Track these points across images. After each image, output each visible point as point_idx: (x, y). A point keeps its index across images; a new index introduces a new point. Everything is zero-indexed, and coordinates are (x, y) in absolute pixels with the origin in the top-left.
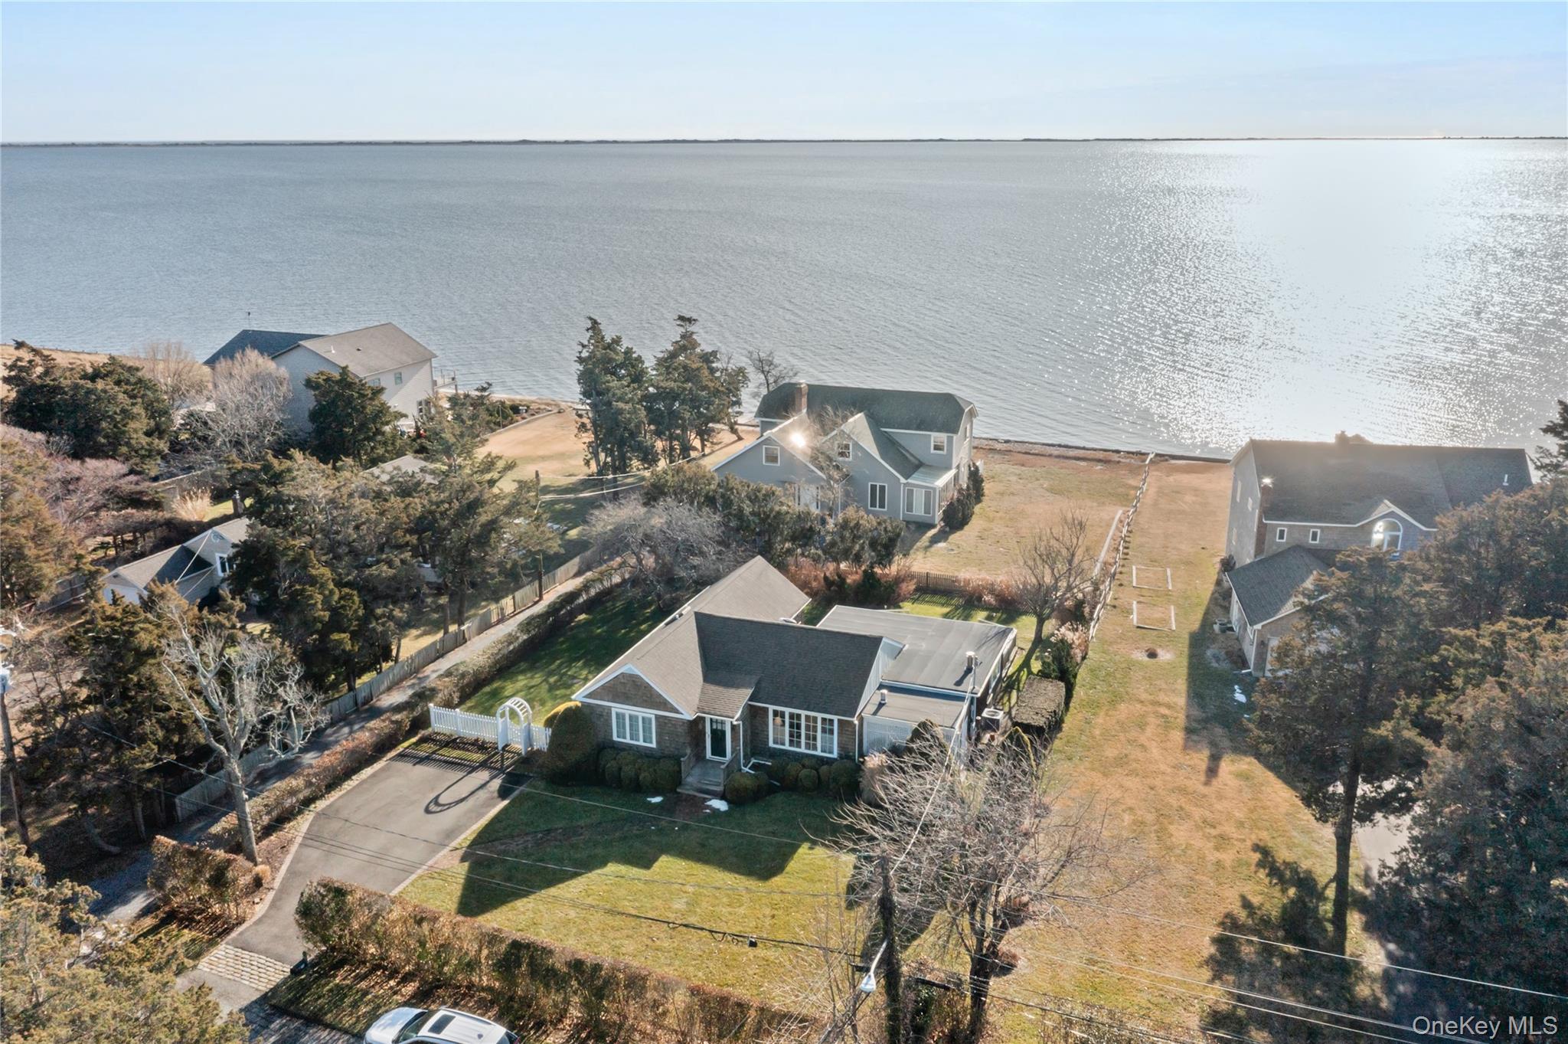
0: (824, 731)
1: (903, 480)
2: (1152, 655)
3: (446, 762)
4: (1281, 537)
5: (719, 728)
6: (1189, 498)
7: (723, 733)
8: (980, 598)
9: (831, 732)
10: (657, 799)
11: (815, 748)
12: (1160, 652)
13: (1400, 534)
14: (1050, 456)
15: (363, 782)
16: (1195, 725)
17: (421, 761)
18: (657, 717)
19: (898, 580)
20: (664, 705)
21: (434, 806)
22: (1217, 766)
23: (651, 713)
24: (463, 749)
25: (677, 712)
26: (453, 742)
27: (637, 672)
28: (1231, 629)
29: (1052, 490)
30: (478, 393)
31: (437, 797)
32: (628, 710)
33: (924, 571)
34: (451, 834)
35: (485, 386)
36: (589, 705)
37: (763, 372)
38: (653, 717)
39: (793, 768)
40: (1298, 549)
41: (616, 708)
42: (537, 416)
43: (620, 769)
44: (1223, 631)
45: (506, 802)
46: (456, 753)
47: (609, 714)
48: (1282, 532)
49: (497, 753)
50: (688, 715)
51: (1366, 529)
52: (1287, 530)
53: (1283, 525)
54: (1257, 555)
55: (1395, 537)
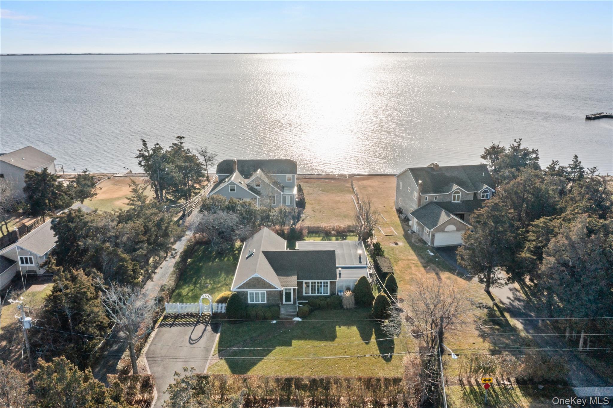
0: (324, 286)
1: (282, 193)
2: (397, 244)
3: (181, 324)
4: (426, 200)
5: (288, 291)
6: (370, 189)
7: (290, 293)
8: (330, 233)
9: (327, 286)
10: (275, 322)
11: (321, 293)
12: (398, 243)
13: (460, 195)
14: (314, 178)
15: (154, 338)
16: (425, 265)
17: (171, 326)
18: (267, 291)
19: (301, 229)
20: (270, 286)
21: (192, 342)
22: (440, 276)
23: (264, 291)
24: (185, 318)
25: (275, 288)
26: (178, 316)
27: (259, 276)
28: (414, 232)
29: (322, 191)
30: (83, 174)
31: (190, 337)
32: (254, 291)
33: (308, 225)
34: (207, 350)
35: (85, 170)
36: (238, 292)
37: (203, 155)
38: (265, 292)
39: (318, 301)
40: (431, 203)
41: (249, 291)
42: (101, 181)
43: (257, 314)
44: (412, 233)
45: (219, 334)
46: (184, 320)
47: (247, 294)
48: (426, 198)
49: (200, 317)
50: (280, 289)
51: (450, 194)
52: (428, 197)
53: (427, 196)
54: (419, 206)
55: (458, 196)
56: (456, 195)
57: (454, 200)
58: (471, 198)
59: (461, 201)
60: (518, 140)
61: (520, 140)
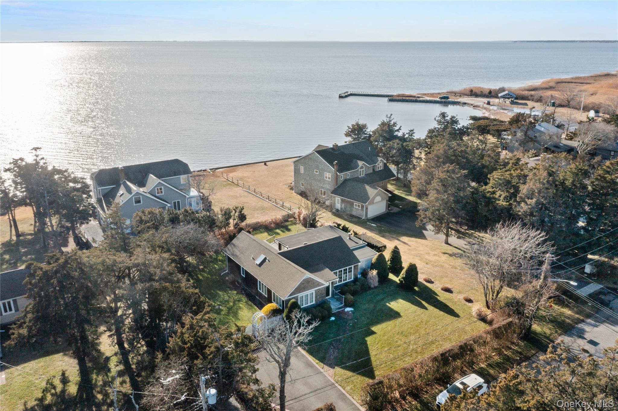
4: (342, 178)
9: (351, 271)
10: (333, 318)
11: (346, 280)
20: (318, 284)
23: (313, 290)
25: (323, 285)
28: (339, 210)
32: (304, 294)
38: (314, 292)
41: (300, 295)
44: (337, 211)
47: (297, 299)
50: (327, 284)
51: (358, 170)
52: (343, 176)
53: (342, 174)
54: (336, 185)
55: (363, 170)
56: (362, 170)
57: (360, 175)
58: (371, 171)
59: (365, 175)
60: (389, 116)
61: (391, 115)
